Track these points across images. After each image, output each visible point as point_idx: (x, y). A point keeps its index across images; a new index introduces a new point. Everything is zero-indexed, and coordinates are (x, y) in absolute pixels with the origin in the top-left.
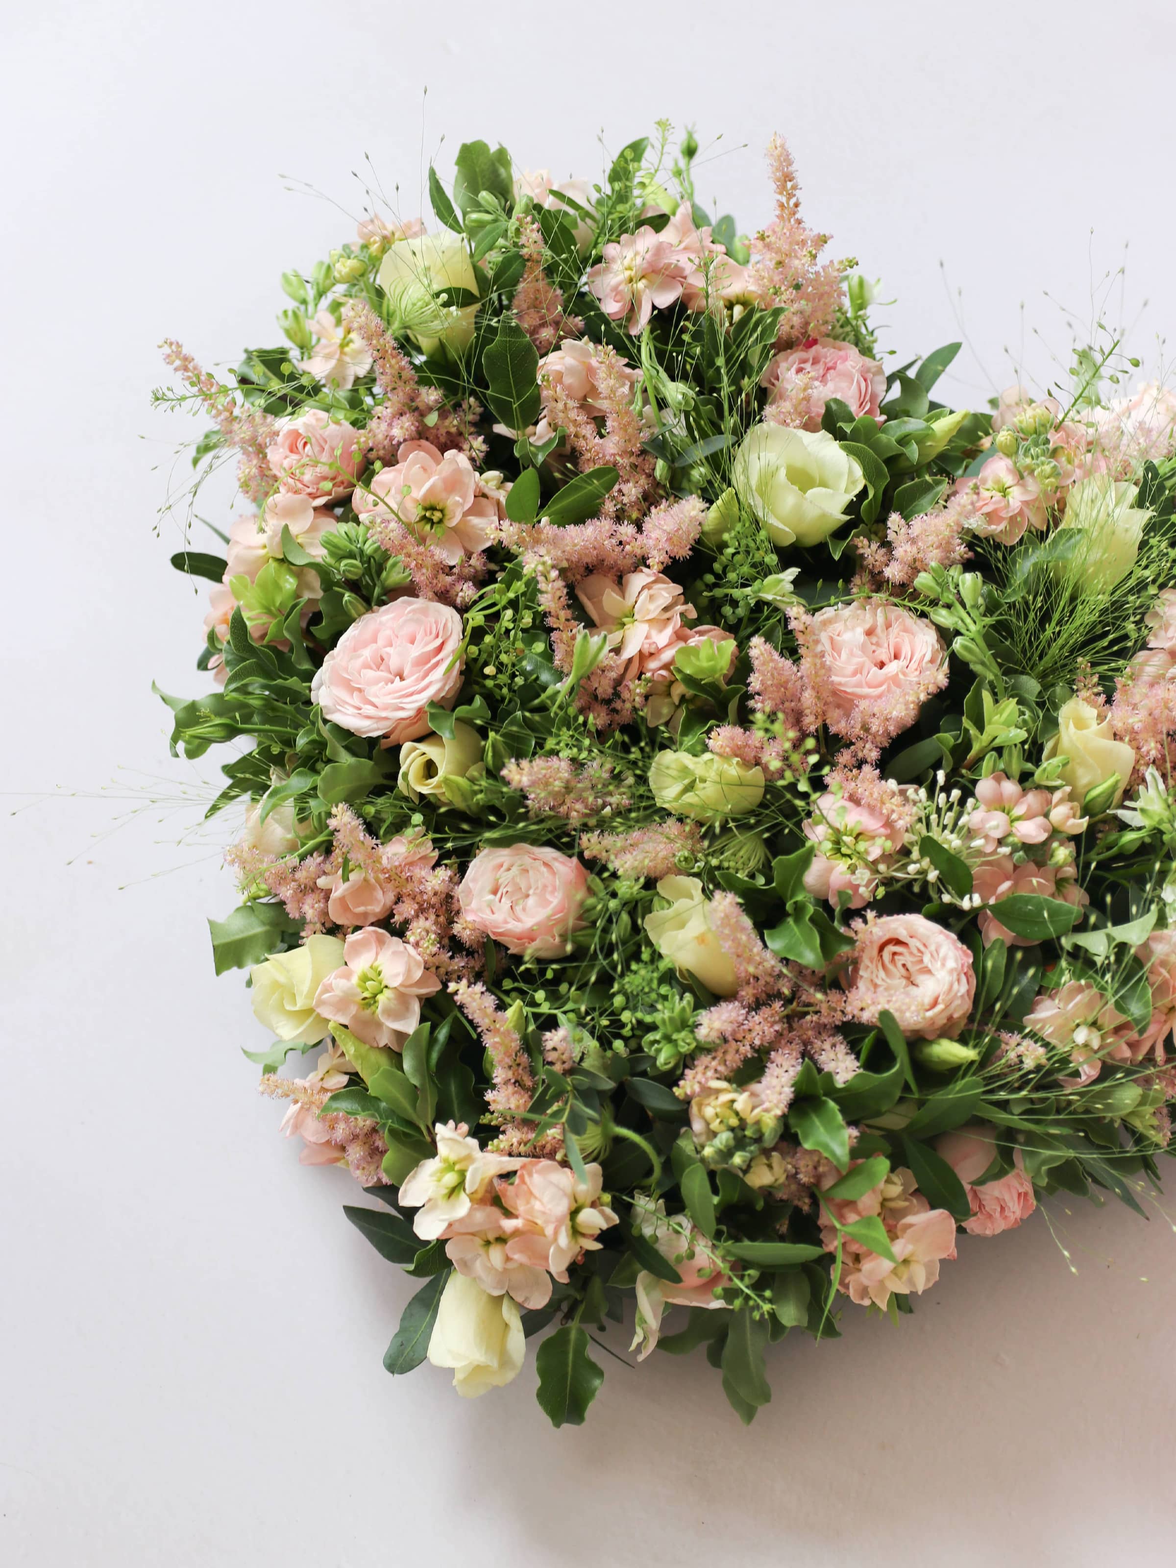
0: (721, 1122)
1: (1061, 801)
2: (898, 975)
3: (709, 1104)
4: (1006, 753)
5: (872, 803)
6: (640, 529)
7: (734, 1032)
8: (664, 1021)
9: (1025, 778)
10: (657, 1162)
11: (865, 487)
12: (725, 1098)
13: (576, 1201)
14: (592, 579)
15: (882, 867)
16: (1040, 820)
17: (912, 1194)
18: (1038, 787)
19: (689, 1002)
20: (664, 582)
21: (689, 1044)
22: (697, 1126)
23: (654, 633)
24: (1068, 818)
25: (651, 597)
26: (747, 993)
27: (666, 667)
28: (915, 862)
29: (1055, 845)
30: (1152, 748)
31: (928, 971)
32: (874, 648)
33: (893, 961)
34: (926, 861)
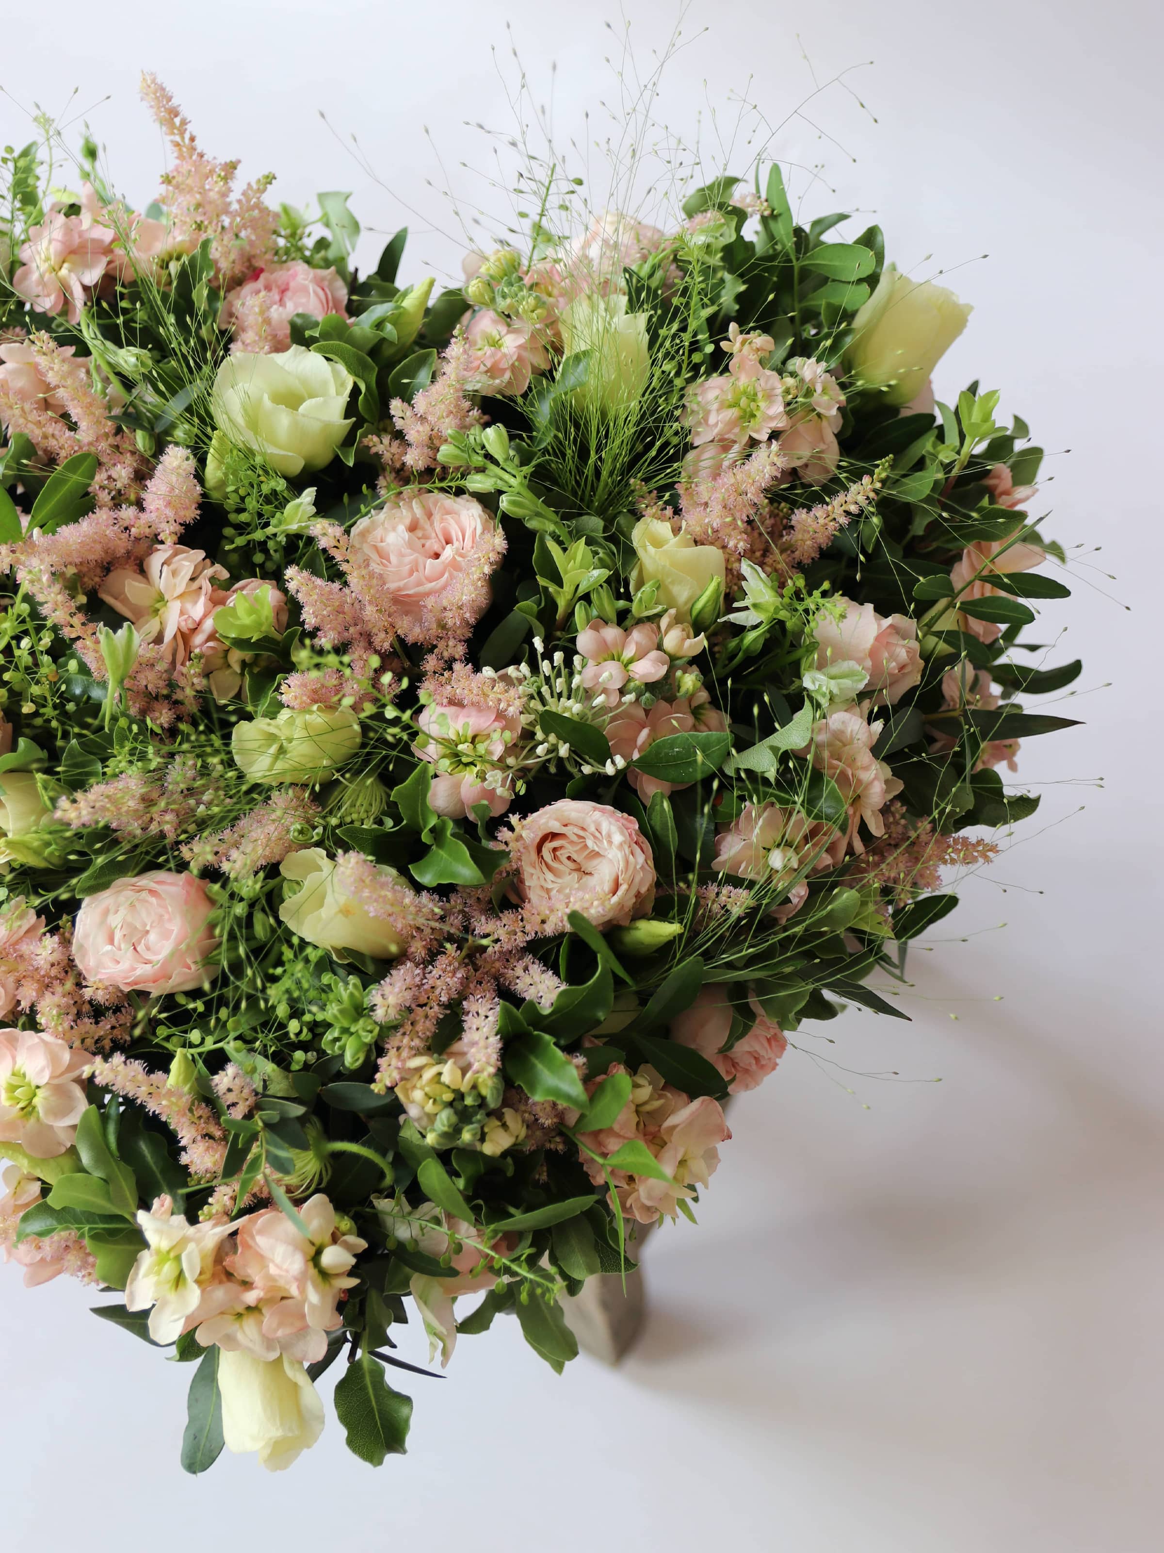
0: (435, 1101)
1: (669, 627)
2: (568, 871)
3: (414, 1087)
4: (594, 597)
5: (475, 699)
6: (142, 509)
7: (415, 998)
8: (335, 1017)
9: (622, 618)
10: (383, 1163)
11: (355, 384)
12: (429, 1074)
13: (313, 1244)
14: (112, 575)
15: (511, 761)
16: (654, 654)
17: (663, 1089)
18: (640, 621)
19: (355, 985)
20: (184, 552)
21: (371, 1032)
22: (413, 1111)
23: (189, 606)
24: (683, 640)
25: (174, 573)
26: (418, 948)
27: (212, 637)
28: (542, 743)
29: (679, 673)
30: (738, 542)
31: (596, 855)
32: (423, 541)
33: (555, 858)
34: (552, 738)
